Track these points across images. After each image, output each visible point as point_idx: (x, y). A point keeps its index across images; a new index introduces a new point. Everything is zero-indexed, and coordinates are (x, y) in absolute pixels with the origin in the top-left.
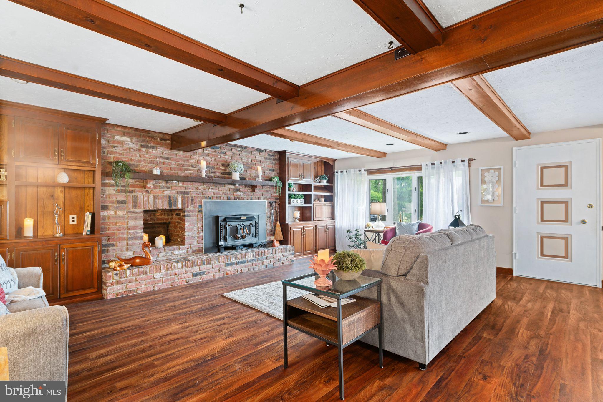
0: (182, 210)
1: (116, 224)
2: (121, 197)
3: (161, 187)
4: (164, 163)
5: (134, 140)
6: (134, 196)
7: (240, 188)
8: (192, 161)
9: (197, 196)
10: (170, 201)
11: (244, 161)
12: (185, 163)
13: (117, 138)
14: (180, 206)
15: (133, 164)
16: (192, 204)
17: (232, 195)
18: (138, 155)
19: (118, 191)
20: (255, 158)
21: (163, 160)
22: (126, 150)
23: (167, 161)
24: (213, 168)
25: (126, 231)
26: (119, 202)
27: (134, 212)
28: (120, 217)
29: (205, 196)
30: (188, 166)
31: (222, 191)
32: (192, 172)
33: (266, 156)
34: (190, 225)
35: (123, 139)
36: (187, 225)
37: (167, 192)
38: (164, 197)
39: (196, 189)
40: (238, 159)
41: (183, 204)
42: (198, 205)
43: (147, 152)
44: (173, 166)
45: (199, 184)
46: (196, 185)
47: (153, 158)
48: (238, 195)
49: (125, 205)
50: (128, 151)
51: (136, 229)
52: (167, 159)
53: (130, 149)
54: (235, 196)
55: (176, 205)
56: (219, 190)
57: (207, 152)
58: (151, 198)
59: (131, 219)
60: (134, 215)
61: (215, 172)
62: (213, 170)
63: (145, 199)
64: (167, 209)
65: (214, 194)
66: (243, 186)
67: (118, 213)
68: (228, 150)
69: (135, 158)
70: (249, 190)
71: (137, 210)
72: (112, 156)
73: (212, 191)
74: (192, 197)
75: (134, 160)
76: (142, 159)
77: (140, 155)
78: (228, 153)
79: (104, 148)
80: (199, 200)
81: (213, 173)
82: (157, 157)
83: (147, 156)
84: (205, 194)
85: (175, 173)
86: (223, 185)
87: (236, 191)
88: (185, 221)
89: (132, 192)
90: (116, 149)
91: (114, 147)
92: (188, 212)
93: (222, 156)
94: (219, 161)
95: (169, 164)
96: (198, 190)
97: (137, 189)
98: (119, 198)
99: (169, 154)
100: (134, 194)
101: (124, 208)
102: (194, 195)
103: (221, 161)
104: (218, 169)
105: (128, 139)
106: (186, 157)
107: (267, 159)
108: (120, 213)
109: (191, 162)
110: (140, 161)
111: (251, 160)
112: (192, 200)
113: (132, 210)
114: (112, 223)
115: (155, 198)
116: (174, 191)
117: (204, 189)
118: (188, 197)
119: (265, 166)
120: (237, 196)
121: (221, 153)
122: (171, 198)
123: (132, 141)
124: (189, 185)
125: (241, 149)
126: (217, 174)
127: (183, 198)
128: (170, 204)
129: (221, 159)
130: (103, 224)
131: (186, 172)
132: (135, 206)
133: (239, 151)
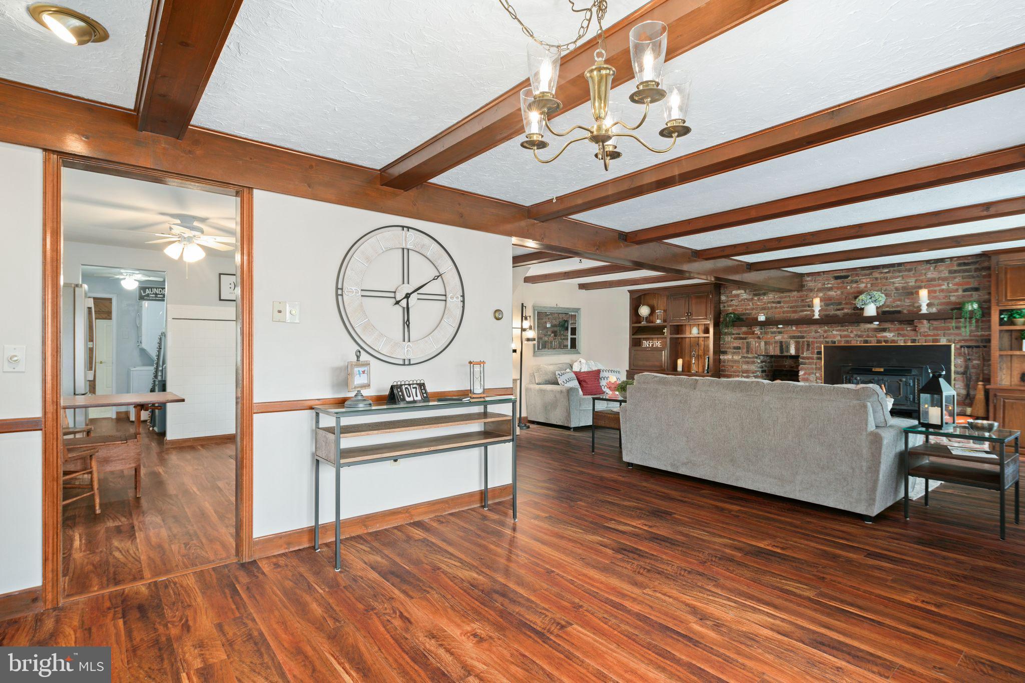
0: (796, 358)
1: (732, 367)
2: (737, 343)
3: (772, 333)
4: (776, 308)
5: (747, 291)
6: (747, 343)
7: (890, 326)
8: (808, 300)
9: (816, 340)
10: (781, 346)
11: (897, 285)
12: (800, 304)
13: (734, 292)
14: (793, 351)
15: (747, 313)
16: (808, 350)
17: (872, 337)
18: (751, 304)
19: (735, 339)
20: (924, 277)
21: (774, 305)
22: (741, 301)
23: (778, 305)
24: (840, 304)
25: (741, 373)
26: (735, 348)
27: (747, 357)
28: (736, 361)
29: (827, 340)
30: (804, 306)
31: (855, 333)
32: (809, 313)
33: (956, 268)
34: (805, 374)
35: (739, 292)
36: (801, 373)
37: (779, 338)
38: (776, 342)
39: (814, 334)
40: (884, 285)
41: (797, 349)
42: (816, 351)
43: (759, 299)
44: (786, 309)
45: (818, 326)
46: (813, 328)
47: (765, 304)
48: (886, 337)
49: (740, 351)
50: (743, 302)
51: (748, 373)
52: (779, 302)
53: (744, 300)
54: (880, 339)
55: (788, 349)
56: (849, 331)
57: (829, 285)
58: (763, 344)
59: (745, 363)
60: (747, 360)
61: (842, 309)
62: (839, 307)
63: (757, 344)
64: (779, 354)
65: (841, 337)
66: (896, 323)
67: (734, 357)
68: (865, 275)
69: (749, 307)
70: (908, 329)
71: (750, 356)
72: (731, 308)
73: (838, 333)
74: (808, 342)
75: (747, 309)
76: (754, 307)
77: (753, 304)
78: (864, 281)
79: (725, 303)
80: (818, 345)
81: (839, 310)
82: (769, 303)
83: (758, 303)
84: (826, 338)
85: (787, 316)
86: (856, 325)
87: (881, 331)
88: (799, 369)
89: (745, 338)
90: (734, 303)
91: (732, 301)
92: (803, 358)
93: (854, 285)
94: (849, 293)
95: (781, 307)
96: (816, 333)
97: (750, 336)
98: (735, 345)
99: (781, 298)
100: (747, 340)
101: (738, 353)
102: (811, 340)
103: (852, 293)
104: (846, 304)
105: (742, 291)
106: (801, 297)
107: (955, 271)
108: (736, 358)
109: (807, 302)
110: (753, 309)
111: (914, 281)
112: (808, 345)
113: (745, 355)
114: (730, 366)
115: (766, 343)
116: (786, 336)
117: (825, 331)
118: (803, 342)
119: (950, 285)
120: (882, 339)
121: (852, 282)
122: (783, 344)
123: (745, 292)
124: (805, 328)
125: (892, 269)
126: (846, 311)
127: (797, 343)
128: (781, 350)
129: (852, 291)
130: (724, 366)
131: (801, 313)
132: (748, 352)
133: (886, 273)
